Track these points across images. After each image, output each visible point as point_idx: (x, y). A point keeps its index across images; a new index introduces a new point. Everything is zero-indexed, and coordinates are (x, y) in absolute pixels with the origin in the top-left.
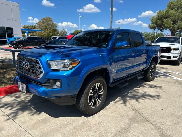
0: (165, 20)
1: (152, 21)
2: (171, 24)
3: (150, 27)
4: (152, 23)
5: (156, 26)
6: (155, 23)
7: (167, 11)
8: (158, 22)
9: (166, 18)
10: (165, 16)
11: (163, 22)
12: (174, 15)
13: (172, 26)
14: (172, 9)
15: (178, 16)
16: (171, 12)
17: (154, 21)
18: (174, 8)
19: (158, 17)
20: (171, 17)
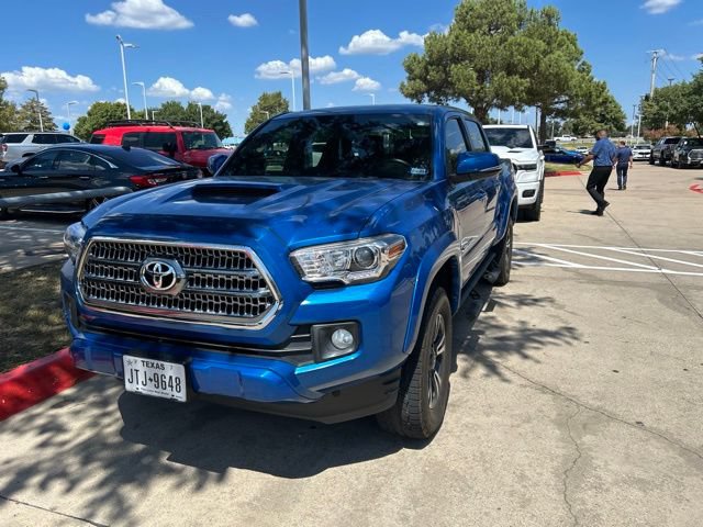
0: (454, 69)
1: (409, 69)
2: (475, 82)
3: (406, 92)
4: (410, 79)
5: (424, 87)
6: (420, 78)
7: (457, 38)
8: (433, 75)
9: (456, 60)
10: (452, 53)
11: (447, 74)
12: (479, 48)
13: (479, 87)
14: (472, 29)
15: (492, 55)
16: (472, 40)
17: (417, 72)
18: (480, 27)
19: (430, 57)
20: (472, 58)
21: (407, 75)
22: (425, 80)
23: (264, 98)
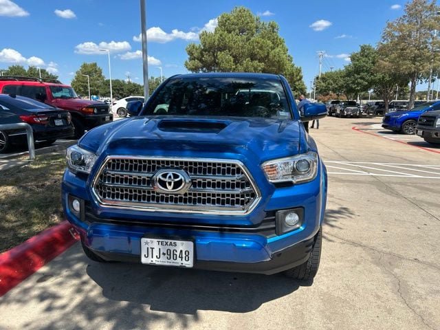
0: (220, 55)
1: (190, 53)
2: (232, 63)
3: (189, 67)
4: (190, 59)
5: (200, 64)
6: (198, 59)
7: (221, 35)
8: (207, 58)
9: (221, 49)
10: (218, 45)
11: (216, 57)
12: (234, 43)
13: (234, 67)
14: (229, 32)
15: (242, 47)
16: (231, 38)
17: (196, 55)
18: (234, 30)
19: (204, 46)
20: (230, 49)
21: (189, 56)
22: (201, 60)
23: (85, 66)
